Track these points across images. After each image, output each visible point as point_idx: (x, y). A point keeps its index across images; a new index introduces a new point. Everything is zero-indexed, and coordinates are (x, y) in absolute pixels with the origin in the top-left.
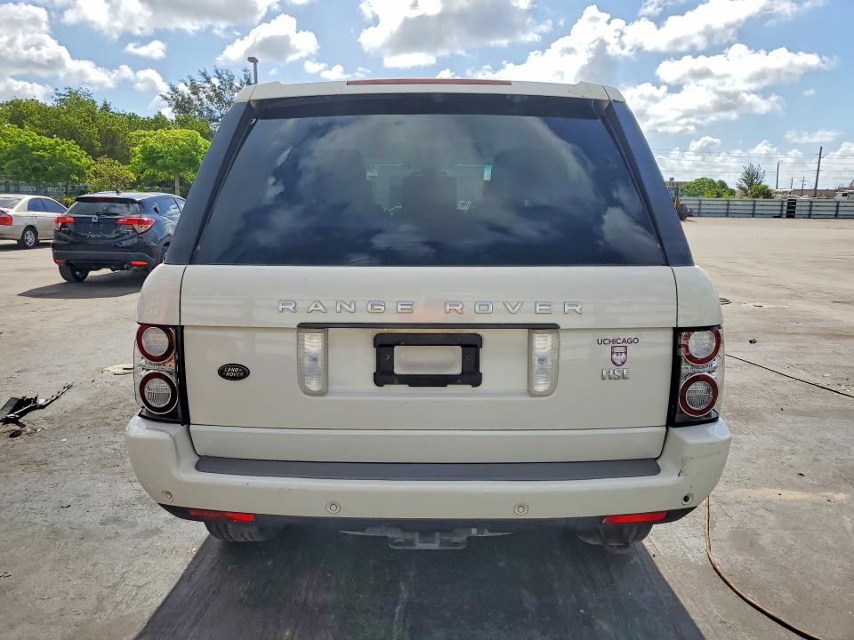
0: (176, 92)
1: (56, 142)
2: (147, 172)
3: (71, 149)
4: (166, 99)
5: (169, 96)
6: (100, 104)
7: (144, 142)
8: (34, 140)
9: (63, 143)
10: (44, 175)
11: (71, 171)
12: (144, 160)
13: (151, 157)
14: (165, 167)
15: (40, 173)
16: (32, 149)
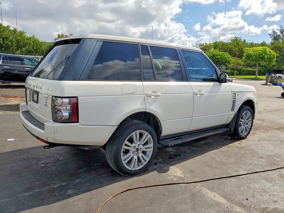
0: (275, 33)
1: (223, 53)
2: (247, 62)
3: (227, 55)
4: (270, 35)
5: (272, 34)
6: (243, 40)
7: (247, 52)
8: (217, 53)
9: (225, 54)
10: (218, 63)
11: (226, 62)
12: (246, 58)
13: (249, 57)
14: (252, 60)
15: (217, 63)
16: (216, 56)
